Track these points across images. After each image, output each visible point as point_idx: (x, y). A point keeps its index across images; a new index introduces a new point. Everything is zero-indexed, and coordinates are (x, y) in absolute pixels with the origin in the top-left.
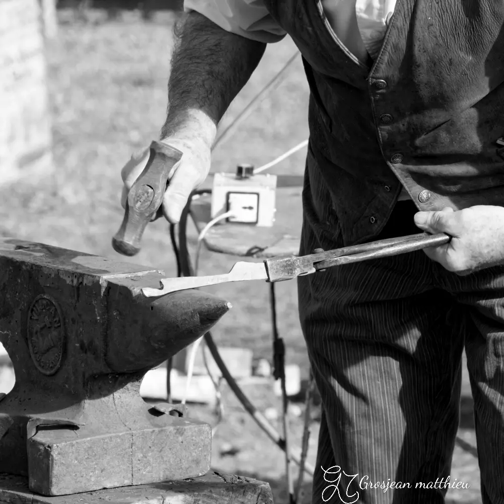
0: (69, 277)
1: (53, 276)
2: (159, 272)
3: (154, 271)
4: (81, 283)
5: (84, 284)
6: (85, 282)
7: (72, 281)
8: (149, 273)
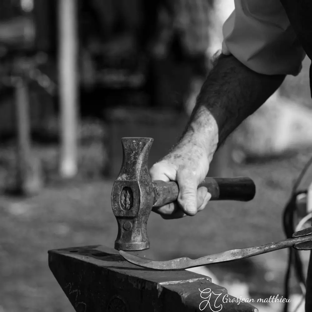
0: (135, 282)
1: (123, 280)
2: (207, 279)
3: (203, 278)
4: (144, 288)
5: (146, 288)
6: (146, 287)
7: (137, 286)
8: (199, 280)
